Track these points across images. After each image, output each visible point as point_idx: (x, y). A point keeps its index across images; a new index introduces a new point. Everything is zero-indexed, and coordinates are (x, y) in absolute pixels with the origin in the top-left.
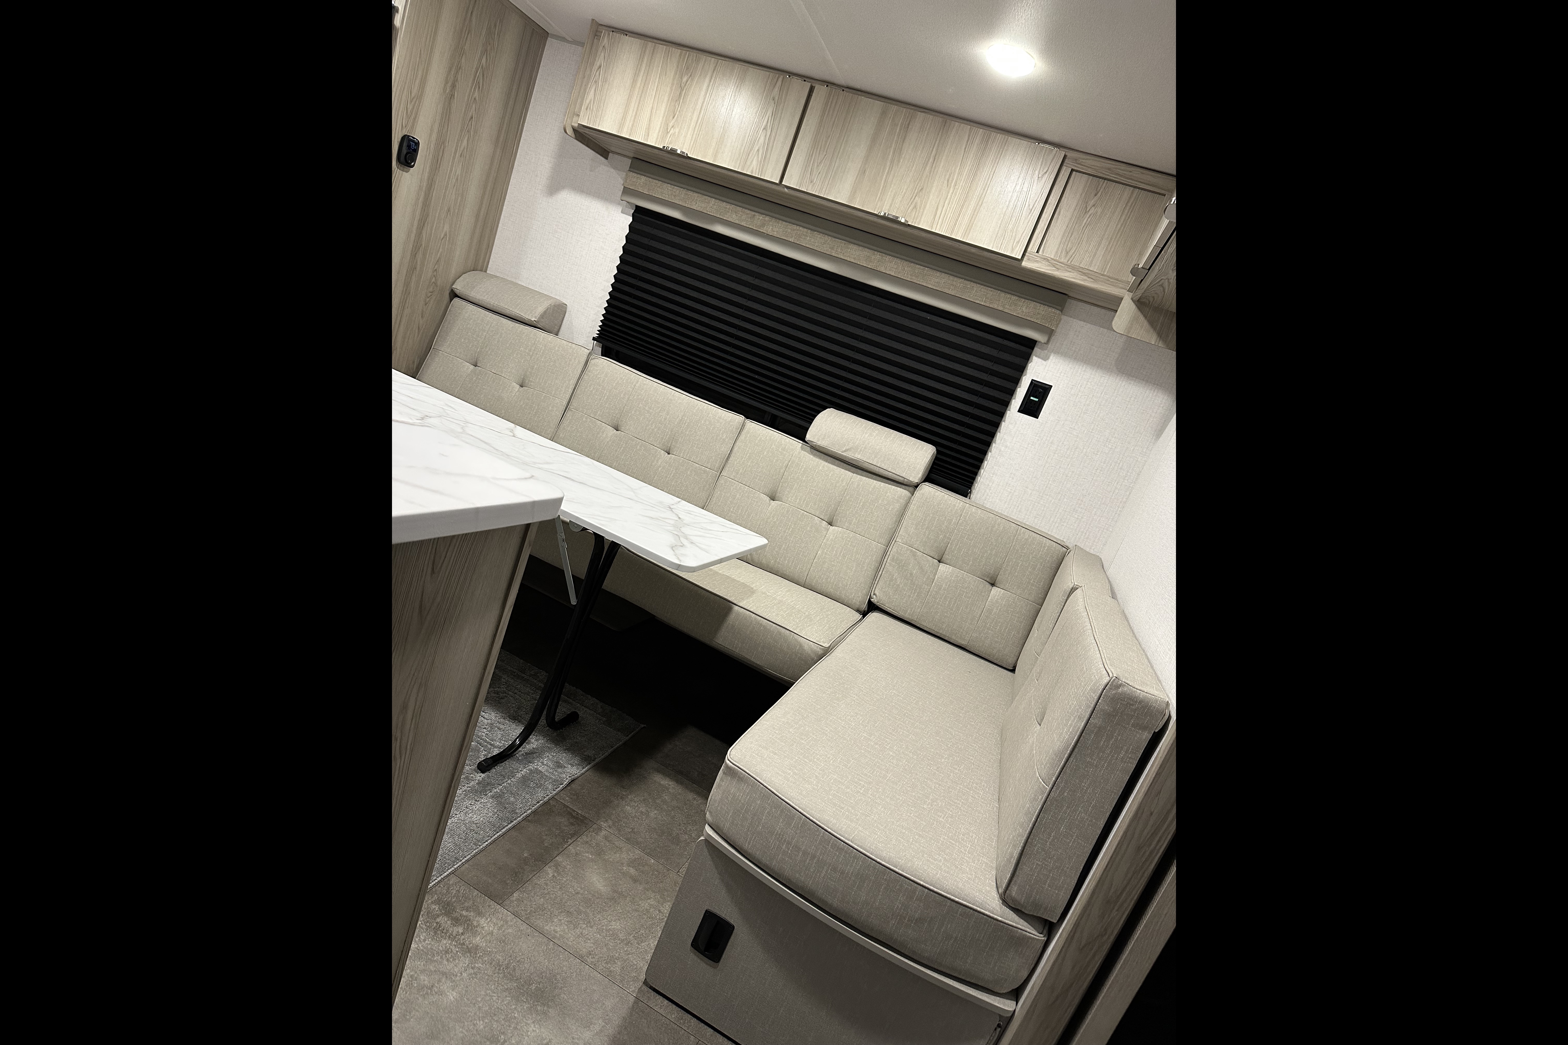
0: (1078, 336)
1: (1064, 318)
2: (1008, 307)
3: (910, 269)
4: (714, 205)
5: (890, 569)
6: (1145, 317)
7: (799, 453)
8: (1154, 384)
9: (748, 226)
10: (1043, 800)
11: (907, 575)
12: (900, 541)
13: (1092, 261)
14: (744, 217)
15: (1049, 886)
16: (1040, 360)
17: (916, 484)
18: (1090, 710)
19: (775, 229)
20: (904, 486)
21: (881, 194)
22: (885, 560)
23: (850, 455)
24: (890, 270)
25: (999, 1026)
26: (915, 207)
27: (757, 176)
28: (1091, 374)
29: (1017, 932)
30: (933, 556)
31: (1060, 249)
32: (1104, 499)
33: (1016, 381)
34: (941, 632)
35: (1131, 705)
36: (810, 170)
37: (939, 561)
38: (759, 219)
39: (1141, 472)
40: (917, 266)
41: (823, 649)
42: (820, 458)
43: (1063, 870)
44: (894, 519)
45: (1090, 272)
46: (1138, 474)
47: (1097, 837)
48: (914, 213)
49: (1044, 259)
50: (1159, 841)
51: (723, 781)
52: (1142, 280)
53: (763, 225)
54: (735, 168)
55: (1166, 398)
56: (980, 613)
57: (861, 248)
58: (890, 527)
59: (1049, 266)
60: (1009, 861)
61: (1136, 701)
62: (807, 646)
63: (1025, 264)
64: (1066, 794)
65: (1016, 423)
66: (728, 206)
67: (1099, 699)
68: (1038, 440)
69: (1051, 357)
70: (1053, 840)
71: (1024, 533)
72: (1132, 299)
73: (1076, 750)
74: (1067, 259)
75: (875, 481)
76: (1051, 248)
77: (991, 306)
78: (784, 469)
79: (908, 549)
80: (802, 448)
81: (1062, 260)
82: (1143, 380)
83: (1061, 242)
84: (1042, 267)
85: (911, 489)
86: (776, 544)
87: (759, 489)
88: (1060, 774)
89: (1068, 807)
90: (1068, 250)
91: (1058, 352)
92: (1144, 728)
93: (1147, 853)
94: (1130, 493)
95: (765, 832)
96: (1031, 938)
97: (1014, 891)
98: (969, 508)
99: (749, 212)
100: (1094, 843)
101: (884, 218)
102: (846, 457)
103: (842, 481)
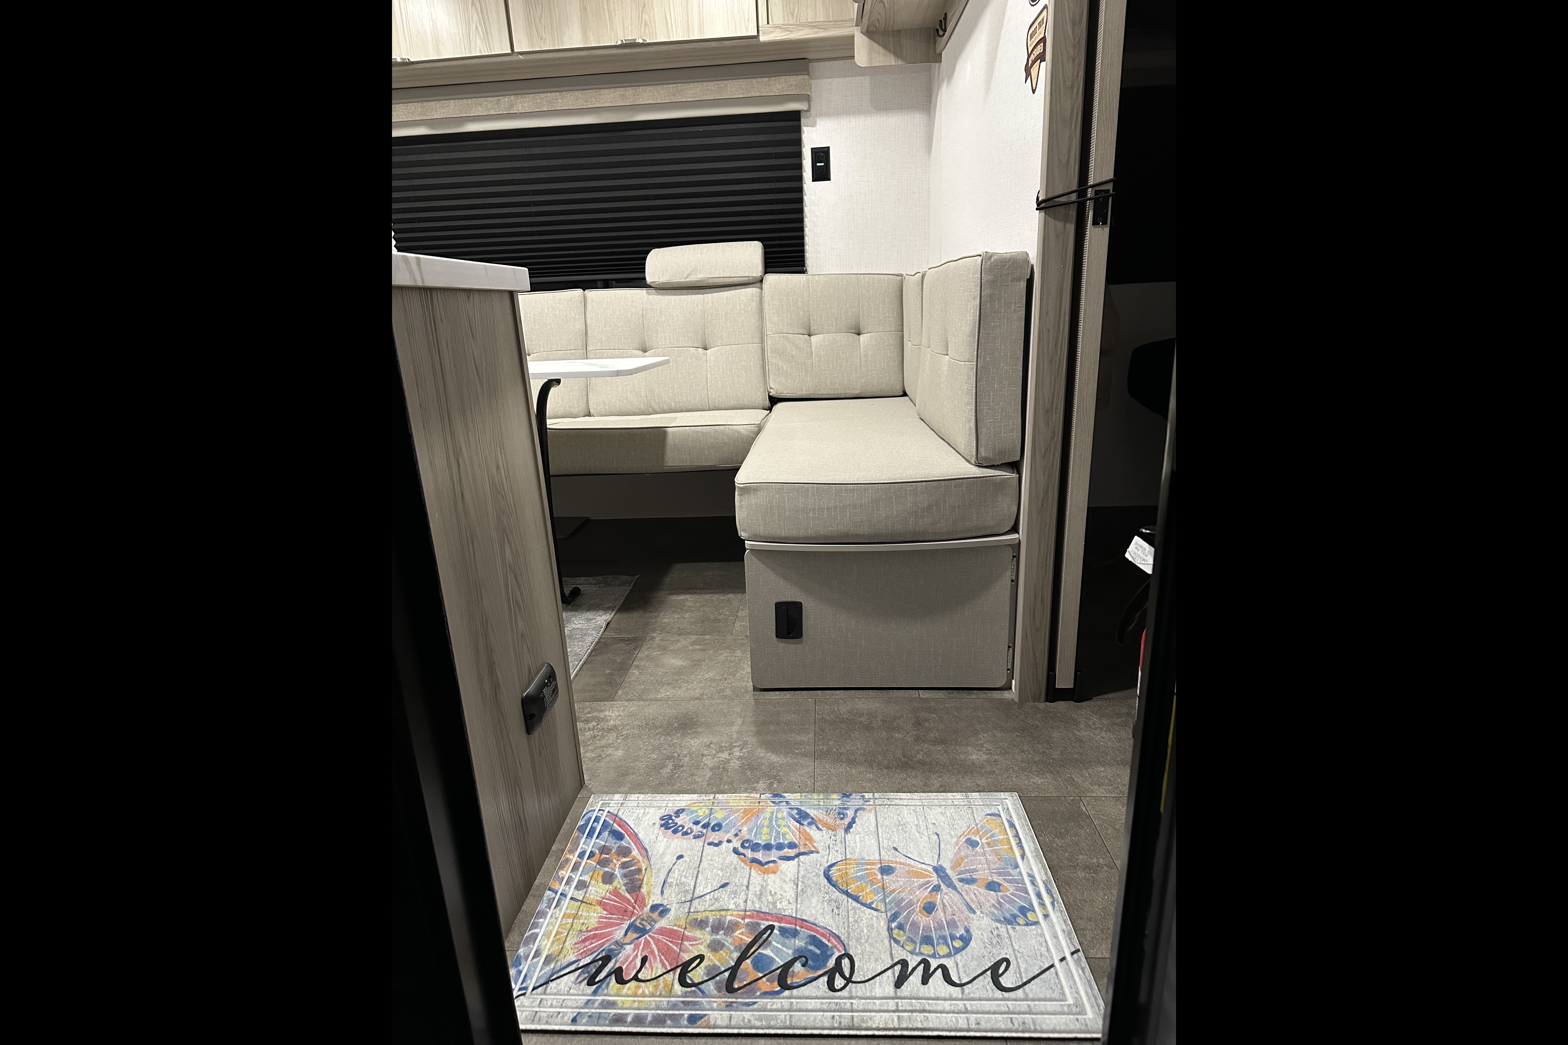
0: (831, 94)
1: (813, 82)
2: (764, 90)
3: (664, 91)
4: (455, 106)
5: (774, 360)
6: (879, 44)
7: (648, 298)
8: (908, 108)
9: (498, 113)
10: (975, 373)
11: (789, 359)
12: (770, 333)
13: (816, 13)
14: (489, 105)
15: (1004, 433)
16: (810, 128)
17: (760, 279)
18: (979, 288)
19: (526, 105)
20: (751, 286)
21: (610, 24)
22: (766, 355)
23: (694, 278)
24: (648, 99)
25: (1014, 557)
26: (646, 24)
27: (487, 54)
28: (856, 122)
29: (997, 479)
30: (802, 332)
31: (785, 13)
32: (911, 226)
33: (799, 155)
34: (836, 392)
35: (1004, 266)
36: (534, 27)
37: (809, 335)
38: (505, 102)
39: (929, 188)
40: (670, 86)
41: (757, 427)
42: (669, 295)
43: (1008, 416)
44: (757, 317)
45: (818, 23)
46: (928, 192)
47: (1021, 379)
48: (648, 30)
49: (777, 27)
50: (1061, 347)
51: (743, 501)
52: (864, 4)
53: (512, 106)
54: (462, 54)
55: (921, 116)
56: (859, 361)
57: (612, 90)
58: (757, 325)
59: (782, 32)
60: (970, 434)
61: (1006, 262)
62: (742, 429)
63: (763, 38)
64: (988, 359)
65: (815, 193)
66: (469, 101)
67: (981, 274)
68: (839, 199)
69: (818, 122)
70: (993, 398)
71: (864, 278)
72: (861, 32)
73: (982, 323)
74: (795, 19)
75: (725, 293)
76: (777, 17)
77: (749, 95)
78: (642, 319)
79: (780, 337)
80: (648, 293)
81: (791, 23)
82: (898, 109)
83: (783, 7)
84: (778, 35)
85: (758, 285)
86: (668, 387)
87: (629, 347)
88: (978, 346)
89: (993, 368)
90: (792, 11)
91: (821, 115)
92: (1019, 279)
93: (1058, 360)
94: (929, 211)
95: (792, 513)
96: (1008, 478)
97: (983, 453)
98: (812, 278)
99: (492, 99)
100: (1021, 385)
101: (623, 46)
102: (690, 282)
103: (697, 306)
